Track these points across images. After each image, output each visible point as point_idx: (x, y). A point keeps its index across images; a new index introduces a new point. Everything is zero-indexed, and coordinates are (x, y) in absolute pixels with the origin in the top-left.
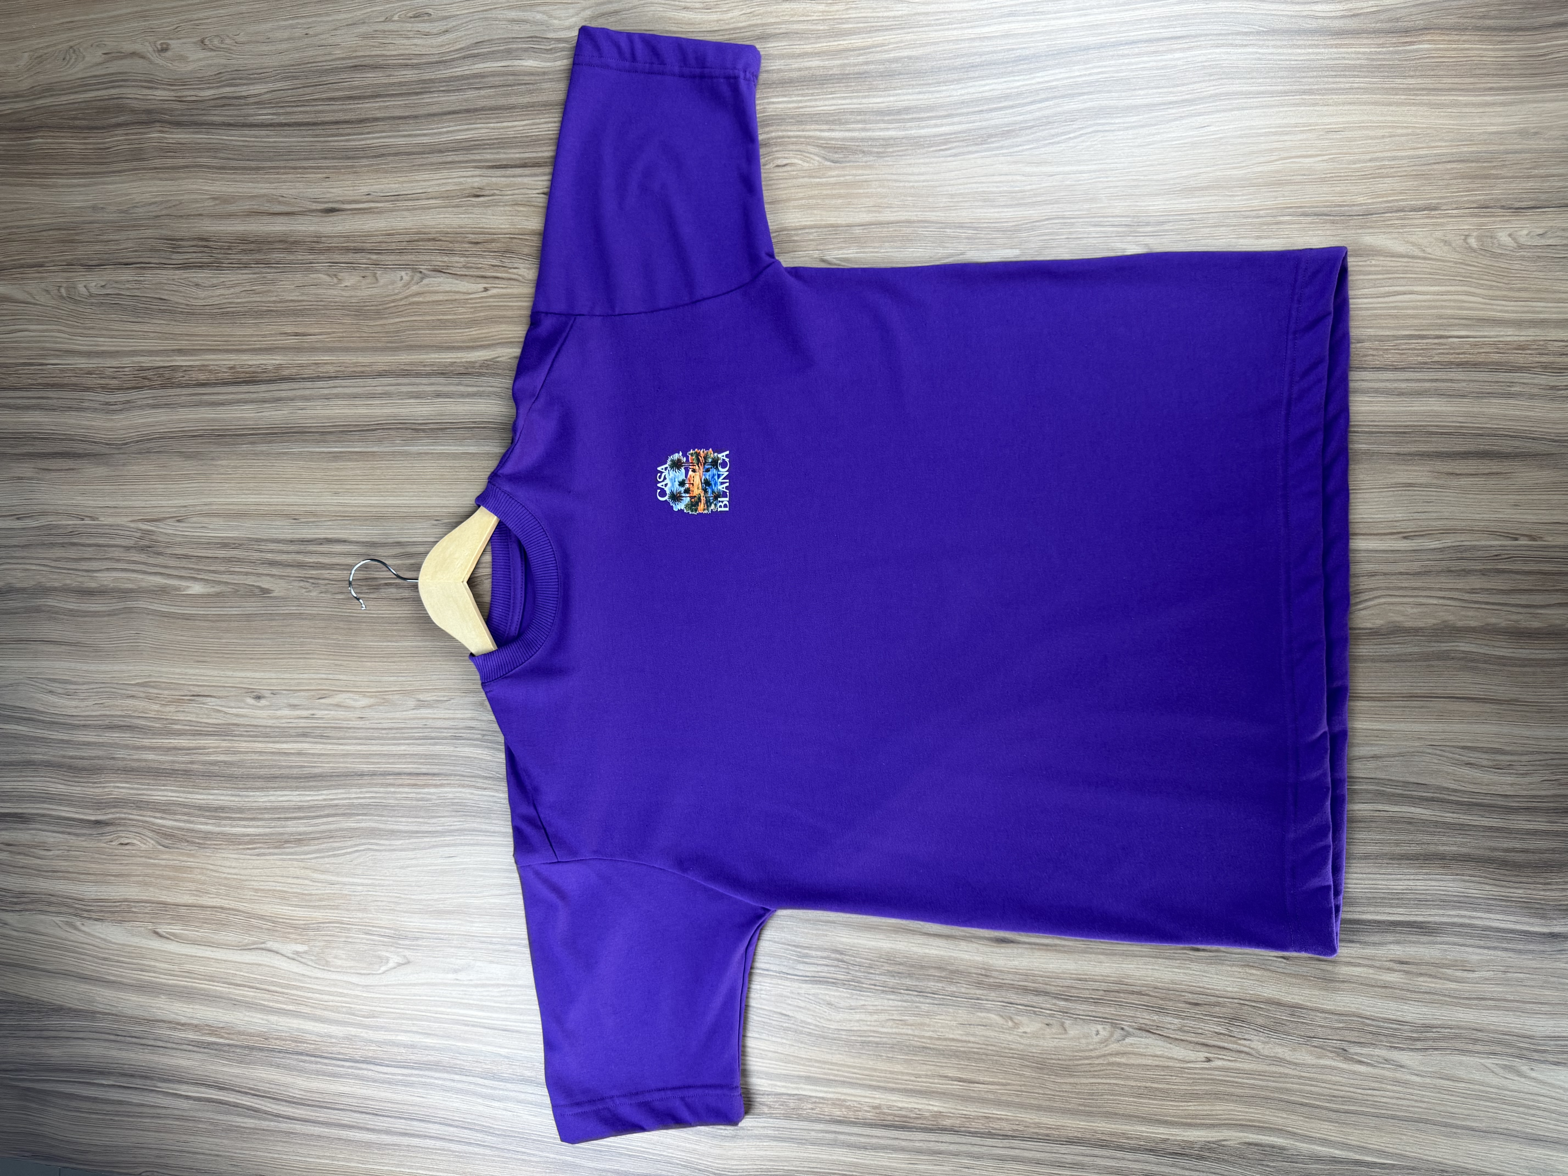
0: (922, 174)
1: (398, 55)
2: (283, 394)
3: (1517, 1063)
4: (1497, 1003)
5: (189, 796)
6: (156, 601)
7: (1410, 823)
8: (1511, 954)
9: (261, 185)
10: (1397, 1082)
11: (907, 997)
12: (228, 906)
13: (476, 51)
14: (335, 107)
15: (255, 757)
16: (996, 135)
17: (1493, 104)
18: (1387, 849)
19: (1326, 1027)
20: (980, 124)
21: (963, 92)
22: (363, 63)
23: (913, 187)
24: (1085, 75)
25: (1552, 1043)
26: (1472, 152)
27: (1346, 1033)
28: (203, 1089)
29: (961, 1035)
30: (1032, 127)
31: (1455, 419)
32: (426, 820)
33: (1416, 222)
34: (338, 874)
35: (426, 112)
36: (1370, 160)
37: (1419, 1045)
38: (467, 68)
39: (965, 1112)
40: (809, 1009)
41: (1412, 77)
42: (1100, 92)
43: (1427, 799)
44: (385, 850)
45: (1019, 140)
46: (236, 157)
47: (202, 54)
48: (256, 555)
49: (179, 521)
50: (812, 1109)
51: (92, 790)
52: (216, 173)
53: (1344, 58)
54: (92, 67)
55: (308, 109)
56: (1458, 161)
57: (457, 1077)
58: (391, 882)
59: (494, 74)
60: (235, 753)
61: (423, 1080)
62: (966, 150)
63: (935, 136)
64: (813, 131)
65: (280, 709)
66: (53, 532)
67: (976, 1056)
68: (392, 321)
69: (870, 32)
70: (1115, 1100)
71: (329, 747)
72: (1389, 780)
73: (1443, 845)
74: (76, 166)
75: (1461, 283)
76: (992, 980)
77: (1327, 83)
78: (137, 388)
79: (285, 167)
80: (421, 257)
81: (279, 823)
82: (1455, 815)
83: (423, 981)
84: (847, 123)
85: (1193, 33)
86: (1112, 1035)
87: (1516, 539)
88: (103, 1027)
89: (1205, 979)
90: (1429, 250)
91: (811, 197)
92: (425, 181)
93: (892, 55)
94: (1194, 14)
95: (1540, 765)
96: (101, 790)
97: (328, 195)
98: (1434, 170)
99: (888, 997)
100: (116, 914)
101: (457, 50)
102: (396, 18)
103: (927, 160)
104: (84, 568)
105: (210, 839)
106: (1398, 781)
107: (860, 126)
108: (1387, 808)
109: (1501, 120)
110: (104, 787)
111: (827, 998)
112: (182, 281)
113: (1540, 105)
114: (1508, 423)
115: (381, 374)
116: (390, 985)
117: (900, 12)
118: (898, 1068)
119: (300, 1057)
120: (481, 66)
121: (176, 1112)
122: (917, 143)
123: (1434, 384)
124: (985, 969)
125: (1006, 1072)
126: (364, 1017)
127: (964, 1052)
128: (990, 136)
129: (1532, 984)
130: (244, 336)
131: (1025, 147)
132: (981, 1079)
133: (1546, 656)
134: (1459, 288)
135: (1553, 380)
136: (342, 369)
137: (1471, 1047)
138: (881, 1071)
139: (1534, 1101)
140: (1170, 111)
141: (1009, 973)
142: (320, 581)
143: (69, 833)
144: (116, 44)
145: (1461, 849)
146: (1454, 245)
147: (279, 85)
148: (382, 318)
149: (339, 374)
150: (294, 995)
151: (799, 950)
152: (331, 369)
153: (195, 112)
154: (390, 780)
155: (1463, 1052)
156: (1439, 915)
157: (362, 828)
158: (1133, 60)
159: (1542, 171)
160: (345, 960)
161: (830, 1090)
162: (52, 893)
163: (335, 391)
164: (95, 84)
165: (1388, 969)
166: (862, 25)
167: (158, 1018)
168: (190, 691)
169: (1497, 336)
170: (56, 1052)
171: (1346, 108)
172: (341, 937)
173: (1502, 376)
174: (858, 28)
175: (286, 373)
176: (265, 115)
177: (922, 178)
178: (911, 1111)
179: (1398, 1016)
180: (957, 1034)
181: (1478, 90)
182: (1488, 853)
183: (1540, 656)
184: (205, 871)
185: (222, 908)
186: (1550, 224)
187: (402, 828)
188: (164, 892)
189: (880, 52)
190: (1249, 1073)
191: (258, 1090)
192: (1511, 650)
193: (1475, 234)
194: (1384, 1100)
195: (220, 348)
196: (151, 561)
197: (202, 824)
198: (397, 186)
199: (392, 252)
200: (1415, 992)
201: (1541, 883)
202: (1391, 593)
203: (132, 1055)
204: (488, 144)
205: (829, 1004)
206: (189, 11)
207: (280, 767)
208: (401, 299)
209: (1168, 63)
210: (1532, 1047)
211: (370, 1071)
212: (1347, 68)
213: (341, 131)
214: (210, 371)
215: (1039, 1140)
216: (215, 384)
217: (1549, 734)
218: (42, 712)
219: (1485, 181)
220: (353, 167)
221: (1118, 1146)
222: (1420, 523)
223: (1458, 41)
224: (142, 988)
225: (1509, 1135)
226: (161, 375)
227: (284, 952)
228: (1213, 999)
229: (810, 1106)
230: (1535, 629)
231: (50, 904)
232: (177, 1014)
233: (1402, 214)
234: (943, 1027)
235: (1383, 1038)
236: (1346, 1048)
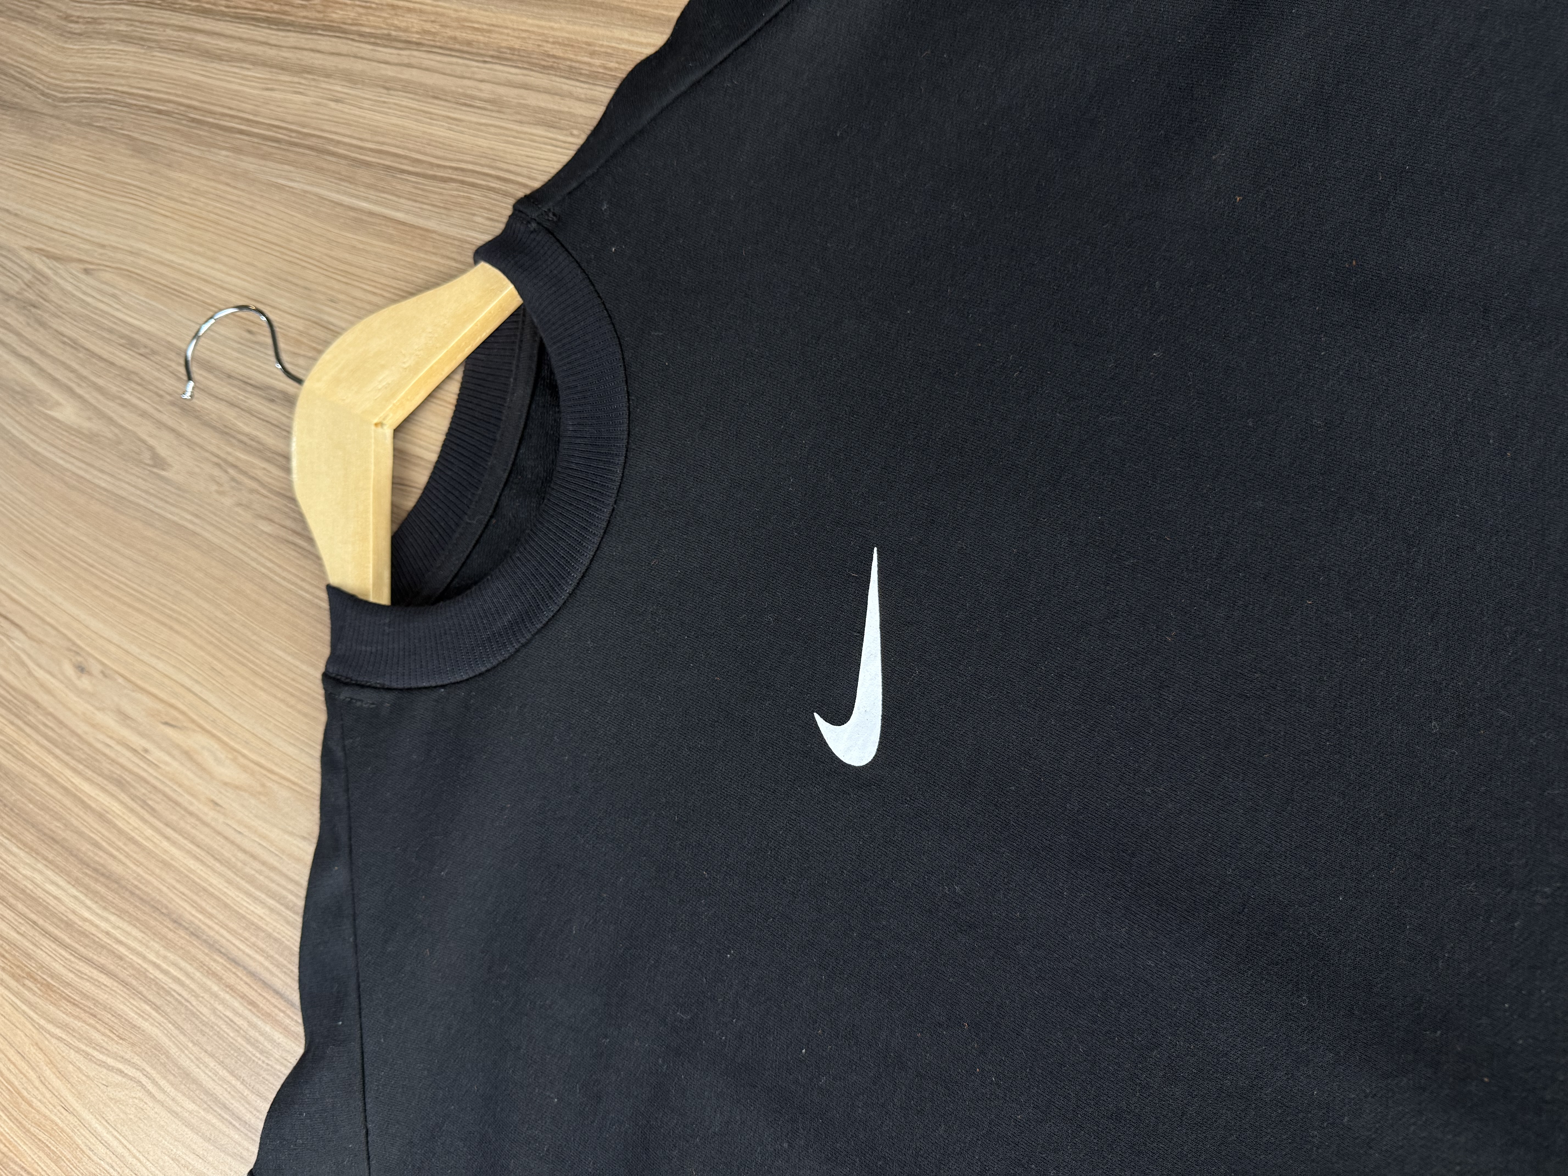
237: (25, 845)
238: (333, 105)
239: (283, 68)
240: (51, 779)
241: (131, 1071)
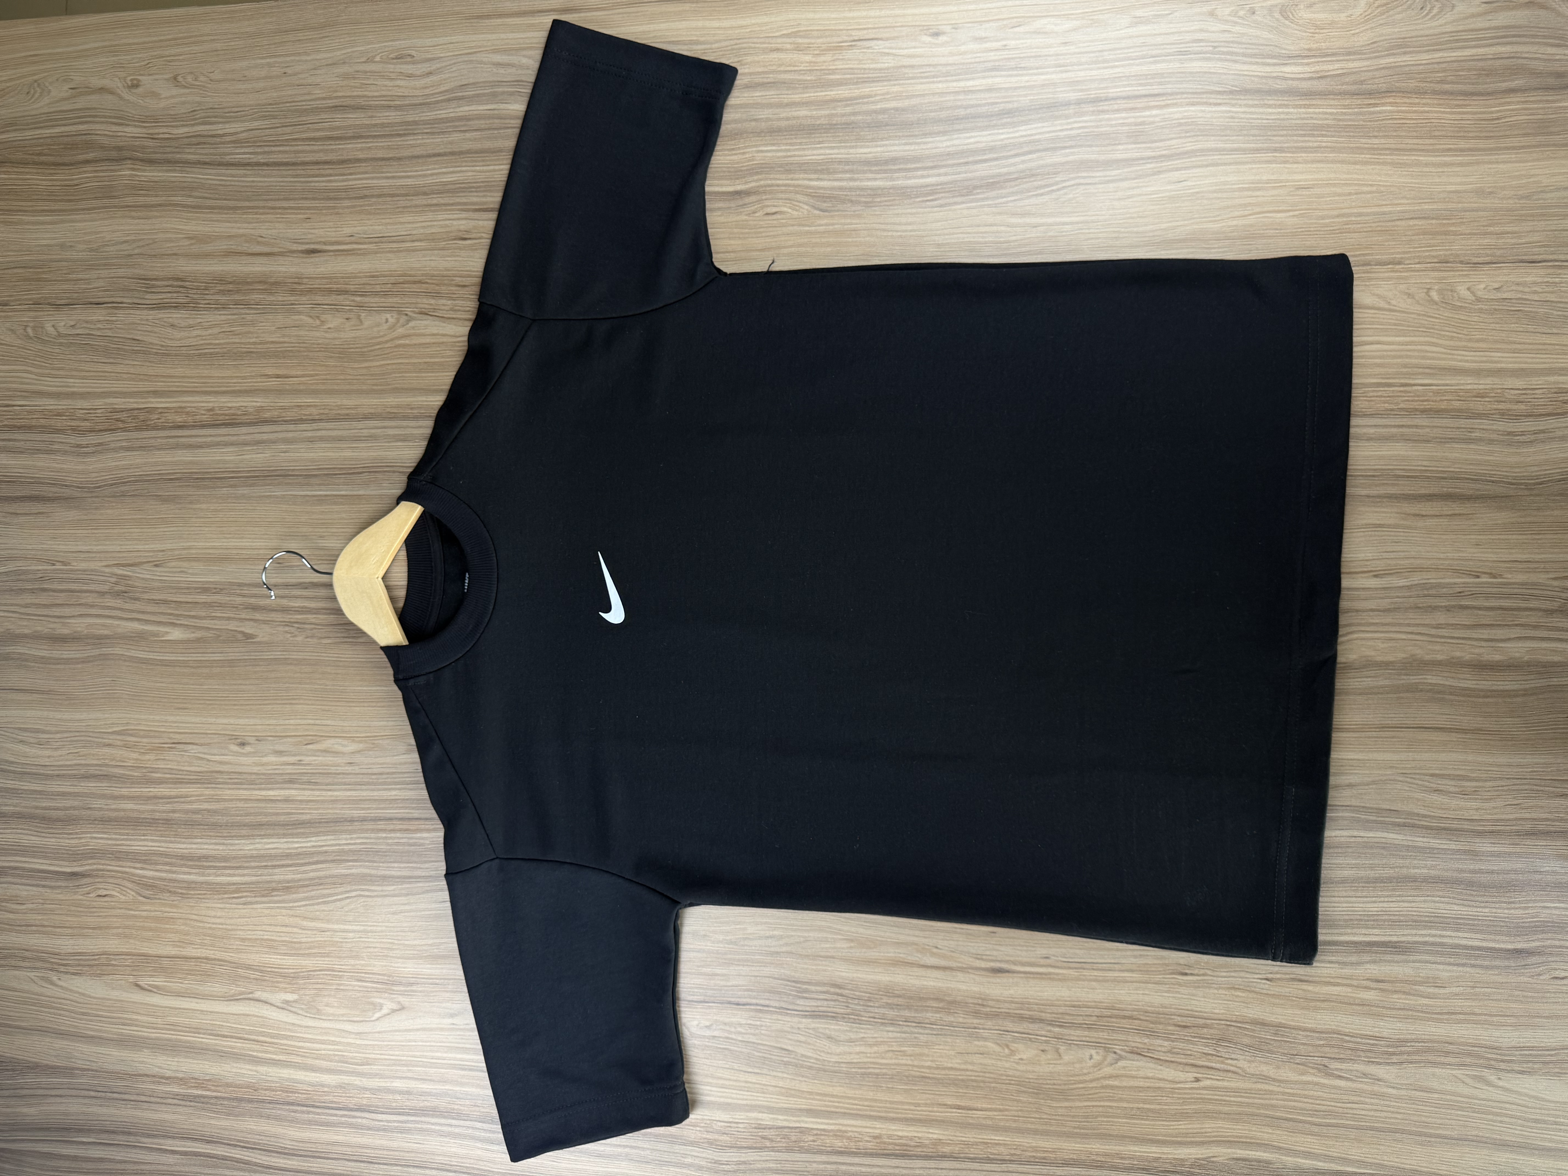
0: (910, 224)
1: (380, 96)
2: (265, 437)
3: (1486, 1073)
4: (1467, 1017)
5: (171, 845)
6: (133, 647)
7: (1384, 848)
8: (1478, 970)
9: (239, 225)
10: (1375, 1095)
11: (906, 1029)
12: (213, 956)
13: (460, 94)
14: (316, 148)
15: (241, 804)
16: (981, 186)
17: (1452, 164)
18: (1362, 873)
19: (1308, 1045)
20: (965, 175)
21: (948, 143)
22: (344, 104)
23: (901, 236)
24: (1067, 129)
25: (1517, 1053)
26: (1433, 210)
27: (1327, 1049)
28: (190, 1143)
29: (959, 1064)
30: (1017, 179)
31: (1420, 463)
32: (419, 865)
33: (1382, 275)
34: (328, 921)
35: (410, 154)
36: (1338, 216)
37: (1395, 1059)
38: (452, 110)
39: (964, 1139)
40: (809, 1044)
41: (1376, 137)
42: (1081, 146)
43: (1399, 825)
44: (377, 896)
45: (1004, 191)
46: (211, 196)
47: (175, 91)
48: (239, 600)
49: (156, 566)
50: (814, 1141)
51: (67, 841)
52: (191, 212)
53: (1312, 118)
54: (57, 102)
55: (287, 148)
56: (1419, 218)
57: (454, 1122)
58: (384, 928)
59: (479, 117)
60: (218, 801)
61: (419, 1126)
62: (952, 200)
63: (922, 187)
64: (802, 180)
65: (266, 756)
66: (22, 577)
67: (975, 1084)
68: (378, 363)
69: (857, 83)
70: (1109, 1122)
71: (318, 793)
72: (1363, 807)
73: (1414, 868)
74: (41, 203)
75: (1424, 334)
76: (988, 1009)
77: (1297, 141)
78: (110, 430)
79: (264, 207)
80: (407, 300)
81: (266, 871)
82: (1425, 840)
83: (419, 1027)
84: (835, 172)
85: (1169, 91)
86: (1105, 1058)
87: (1478, 577)
88: (81, 1084)
89: (1193, 1002)
90: (1394, 302)
91: (800, 245)
92: (409, 223)
93: (879, 107)
94: (1170, 73)
95: (1502, 790)
96: (77, 841)
97: (310, 236)
98: (1397, 226)
99: (888, 1029)
100: (95, 968)
101: (441, 92)
102: (378, 59)
103: (914, 211)
104: (56, 614)
105: (194, 889)
106: (1372, 808)
107: (848, 176)
108: (1362, 834)
109: (1459, 180)
110: (80, 838)
111: (827, 1032)
112: (157, 321)
113: (1494, 166)
114: (1468, 467)
115: (366, 417)
116: (384, 1032)
117: (886, 65)
118: (898, 1098)
119: (291, 1107)
120: (467, 108)
121: (160, 1167)
122: (905, 194)
123: (1401, 430)
124: (983, 999)
125: (1004, 1099)
126: (357, 1064)
127: (963, 1080)
128: (975, 187)
129: (1499, 997)
130: (223, 378)
131: (1010, 199)
132: (979, 1106)
133: (1507, 688)
134: (1422, 339)
135: (1510, 427)
136: (326, 411)
137: (1442, 1059)
138: (881, 1101)
139: (1501, 1108)
140: (1149, 166)
141: (1005, 1002)
142: (306, 626)
143: (44, 886)
144: (83, 79)
145: (1431, 871)
146: (1417, 298)
147: (256, 124)
148: (367, 361)
149: (323, 417)
150: (285, 1045)
151: (799, 985)
152: (314, 411)
153: (168, 150)
154: (381, 825)
155: (1435, 1064)
156: (1412, 935)
157: (352, 875)
158: (1112, 116)
159: (1497, 229)
160: (338, 1007)
161: (831, 1122)
162: (25, 947)
163: (319, 434)
164: (61, 119)
165: (1365, 987)
166: (848, 76)
167: (141, 1072)
168: (170, 738)
169: (1458, 384)
170: (32, 1111)
171: (1314, 166)
172: (332, 984)
173: (1463, 423)
174: (845, 79)
175: (267, 415)
176: (242, 154)
177: (910, 228)
178: (911, 1140)
179: (1375, 1032)
180: (956, 1063)
181: (1438, 150)
182: (1455, 874)
183: (1501, 688)
184: (188, 922)
185: (207, 959)
186: (1506, 279)
187: (393, 873)
188: (145, 944)
189: (867, 103)
190: (1236, 1091)
191: (248, 1142)
192: (1474, 682)
193: (1436, 287)
194: (1363, 1112)
195: (198, 389)
196: (127, 606)
197: (185, 873)
198: (380, 227)
199: (376, 294)
200: (1390, 1008)
201: (1505, 902)
202: (1363, 629)
203: (112, 1111)
204: (473, 187)
205: (829, 1038)
206: (161, 47)
207: (266, 814)
208: (387, 342)
209: (1145, 119)
210: (1499, 1057)
211: (364, 1119)
212: (1316, 127)
213: (322, 172)
214: (188, 413)
215: (1036, 1163)
216: (194, 427)
217: (1511, 760)
218: (12, 763)
219: (1444, 237)
220: (334, 208)
221: (1112, 1166)
222: (1389, 562)
223: (1419, 104)
224: (122, 1042)
225: (1479, 1142)
226: (135, 417)
227: (273, 1002)
228: (1201, 1021)
229: (811, 1138)
230: (1497, 662)
231: (24, 959)
232: (160, 1067)
233: (1369, 267)
234: (942, 1057)
235: (1362, 1054)
236: (1327, 1064)
237: (244, 836)
238: (283, 454)
239: (245, 444)
240: (246, 800)
241: (354, 894)
